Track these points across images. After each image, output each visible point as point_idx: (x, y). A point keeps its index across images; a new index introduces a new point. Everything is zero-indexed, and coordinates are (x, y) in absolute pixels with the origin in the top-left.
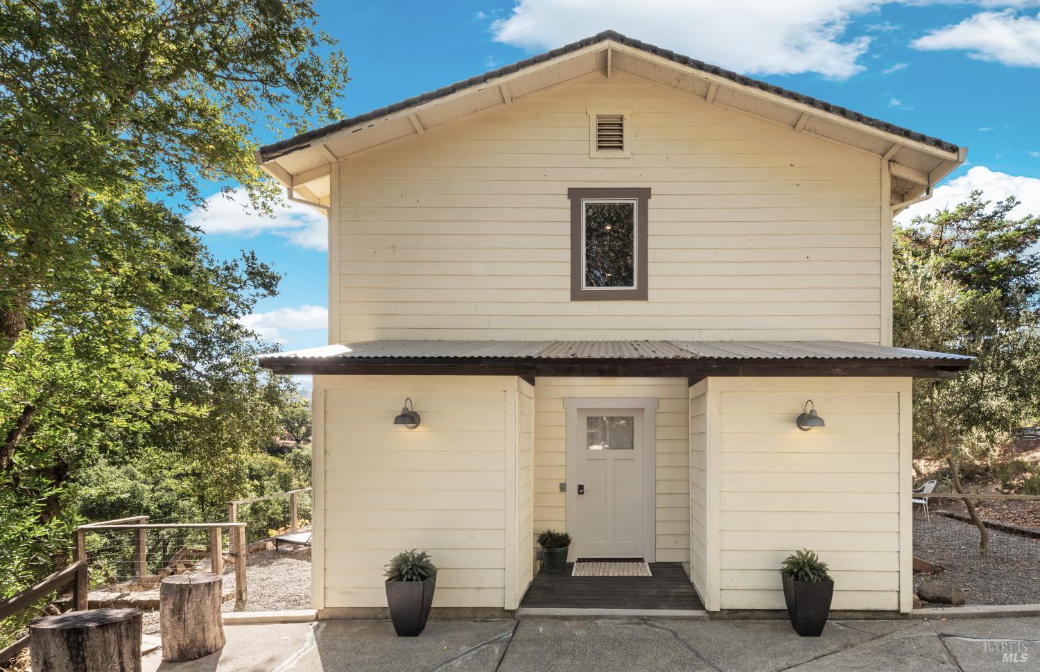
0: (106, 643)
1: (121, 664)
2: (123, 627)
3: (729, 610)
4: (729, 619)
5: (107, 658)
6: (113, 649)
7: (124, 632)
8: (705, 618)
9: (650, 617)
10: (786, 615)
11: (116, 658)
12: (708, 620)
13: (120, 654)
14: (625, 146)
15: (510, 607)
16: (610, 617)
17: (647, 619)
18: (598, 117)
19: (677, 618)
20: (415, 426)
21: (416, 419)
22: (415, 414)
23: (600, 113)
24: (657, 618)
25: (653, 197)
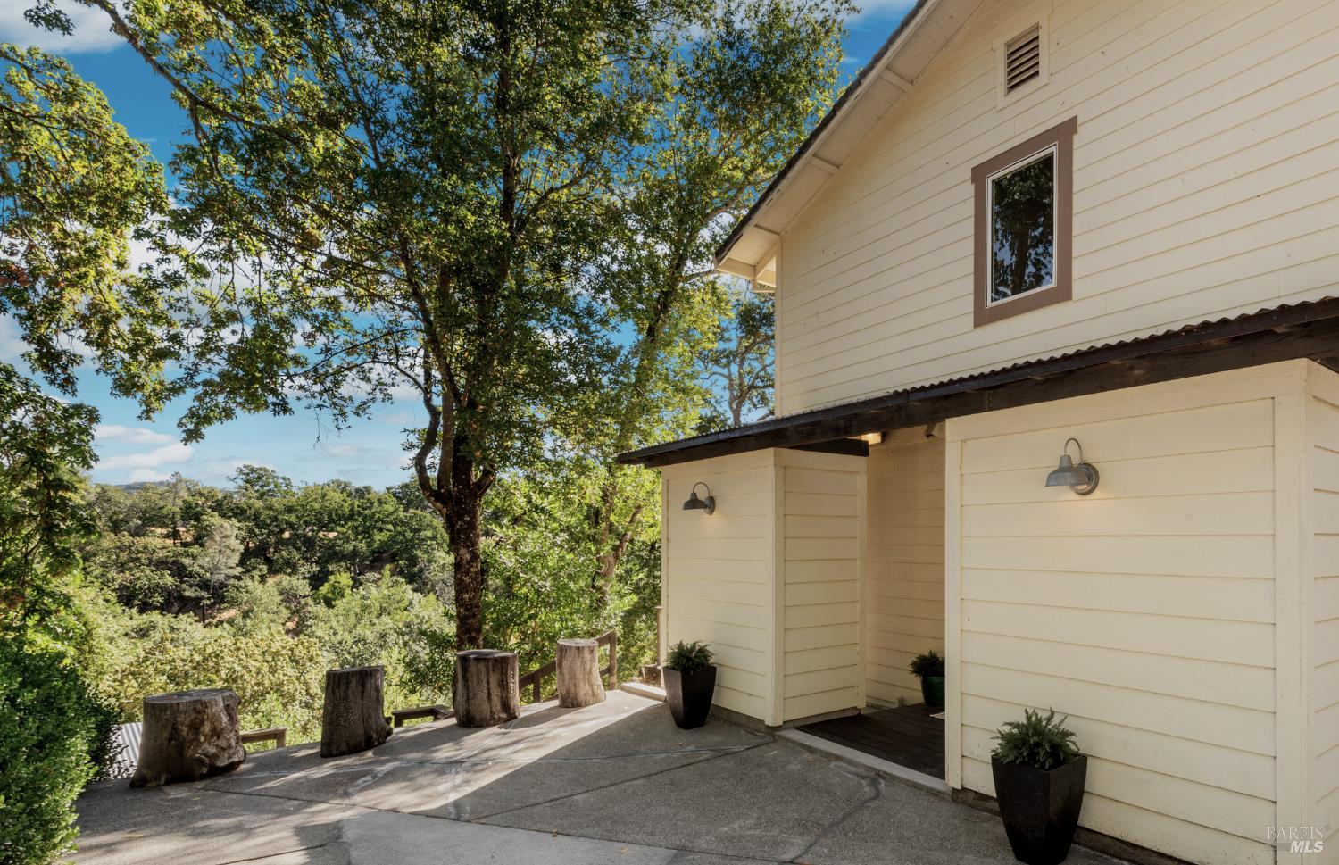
0: (479, 672)
1: (489, 689)
2: (491, 663)
3: (976, 792)
4: (974, 807)
5: (479, 682)
6: (483, 677)
7: (491, 667)
8: (947, 797)
9: (886, 773)
10: (996, 806)
11: (485, 682)
12: (950, 799)
13: (488, 683)
14: (1041, 68)
15: (769, 722)
16: (851, 762)
17: (881, 775)
18: (1009, 45)
19: (915, 786)
20: (712, 512)
21: (710, 505)
22: (712, 499)
23: (1009, 37)
24: (895, 777)
25: (1080, 129)
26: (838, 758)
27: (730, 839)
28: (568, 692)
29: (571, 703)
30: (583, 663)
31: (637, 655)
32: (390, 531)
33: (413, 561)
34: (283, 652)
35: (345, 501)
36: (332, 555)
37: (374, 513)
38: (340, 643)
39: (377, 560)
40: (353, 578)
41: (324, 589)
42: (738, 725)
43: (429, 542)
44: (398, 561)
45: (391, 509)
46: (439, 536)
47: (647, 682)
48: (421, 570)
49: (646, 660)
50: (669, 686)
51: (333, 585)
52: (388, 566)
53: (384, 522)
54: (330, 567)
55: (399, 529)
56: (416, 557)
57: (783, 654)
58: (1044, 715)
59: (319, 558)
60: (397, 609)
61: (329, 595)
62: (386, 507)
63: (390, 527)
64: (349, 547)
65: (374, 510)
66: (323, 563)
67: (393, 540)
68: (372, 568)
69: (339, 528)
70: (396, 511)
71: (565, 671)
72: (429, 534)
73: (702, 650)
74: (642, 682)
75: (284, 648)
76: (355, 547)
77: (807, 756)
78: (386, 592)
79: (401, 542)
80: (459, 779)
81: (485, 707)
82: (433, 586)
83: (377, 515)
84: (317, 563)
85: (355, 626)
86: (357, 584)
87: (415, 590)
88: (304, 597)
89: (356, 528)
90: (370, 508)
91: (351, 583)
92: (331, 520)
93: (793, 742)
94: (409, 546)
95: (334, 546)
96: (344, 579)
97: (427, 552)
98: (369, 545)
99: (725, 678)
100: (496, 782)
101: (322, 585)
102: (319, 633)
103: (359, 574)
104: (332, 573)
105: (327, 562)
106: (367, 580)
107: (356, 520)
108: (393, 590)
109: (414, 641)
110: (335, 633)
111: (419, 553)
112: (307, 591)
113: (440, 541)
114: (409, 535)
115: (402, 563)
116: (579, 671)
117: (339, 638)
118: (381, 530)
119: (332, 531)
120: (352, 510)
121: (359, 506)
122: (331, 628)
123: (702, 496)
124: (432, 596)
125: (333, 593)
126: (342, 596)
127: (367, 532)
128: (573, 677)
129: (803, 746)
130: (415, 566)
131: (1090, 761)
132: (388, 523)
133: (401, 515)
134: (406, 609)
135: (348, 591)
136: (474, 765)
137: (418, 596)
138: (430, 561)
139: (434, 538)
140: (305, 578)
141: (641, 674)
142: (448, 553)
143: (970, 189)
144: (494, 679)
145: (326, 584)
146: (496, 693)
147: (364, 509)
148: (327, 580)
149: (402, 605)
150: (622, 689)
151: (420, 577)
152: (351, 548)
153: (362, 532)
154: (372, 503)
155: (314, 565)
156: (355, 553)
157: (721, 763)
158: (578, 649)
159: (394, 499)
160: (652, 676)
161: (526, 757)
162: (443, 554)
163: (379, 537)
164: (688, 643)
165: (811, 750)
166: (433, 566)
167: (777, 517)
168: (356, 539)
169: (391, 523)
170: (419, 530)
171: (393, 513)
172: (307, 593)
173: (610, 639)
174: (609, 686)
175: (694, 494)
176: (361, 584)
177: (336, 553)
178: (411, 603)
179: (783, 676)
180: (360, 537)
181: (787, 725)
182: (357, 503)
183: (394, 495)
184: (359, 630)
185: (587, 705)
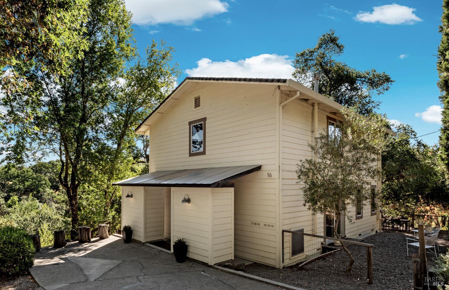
1: (85, 235)
2: (86, 229)
5: (83, 233)
8: (171, 254)
14: (201, 104)
15: (143, 242)
16: (157, 249)
17: (162, 251)
18: (195, 98)
19: (167, 253)
20: (132, 198)
21: (131, 196)
22: (132, 195)
23: (195, 96)
24: (163, 251)
25: (207, 120)
26: (155, 248)
27: (132, 260)
28: (101, 236)
29: (102, 238)
30: (104, 229)
31: (115, 225)
32: (30, 181)
33: (38, 192)
34: (4, 224)
35: (15, 171)
36: (11, 190)
37: (25, 175)
38: (19, 220)
39: (26, 192)
40: (18, 198)
41: (9, 202)
42: (137, 243)
43: (44, 185)
44: (33, 192)
45: (31, 174)
46: (47, 183)
47: (118, 234)
48: (41, 195)
49: (117, 227)
50: (123, 235)
51: (12, 200)
52: (31, 194)
53: (29, 178)
54: (11, 194)
55: (34, 181)
56: (39, 190)
57: (146, 228)
58: (182, 239)
59: (7, 191)
60: (34, 209)
61: (11, 204)
62: (29, 173)
63: (31, 180)
64: (17, 187)
65: (25, 174)
66: (8, 192)
67: (32, 184)
68: (24, 194)
69: (13, 180)
70: (32, 174)
71: (101, 231)
72: (44, 182)
73: (130, 227)
74: (117, 233)
75: (4, 222)
76: (19, 187)
77: (149, 248)
78: (30, 203)
79: (35, 185)
80: (83, 252)
81: (85, 239)
82: (46, 201)
83: (26, 176)
84: (6, 192)
85: (23, 215)
86: (20, 200)
87: (40, 202)
88: (3, 204)
89: (19, 180)
90: (24, 173)
91: (18, 199)
92: (11, 178)
93: (147, 246)
94: (38, 186)
95: (12, 187)
96: (16, 198)
97: (43, 189)
98: (24, 186)
99: (134, 233)
100: (90, 253)
101: (8, 200)
102: (13, 217)
103: (20, 196)
104: (11, 196)
105: (10, 192)
106: (23, 199)
107: (19, 178)
108: (33, 202)
109: (43, 220)
110: (18, 217)
111: (40, 189)
112: (4, 202)
113: (47, 185)
114: (37, 183)
115: (35, 192)
116: (104, 231)
117: (19, 219)
118: (28, 181)
119: (11, 181)
120: (18, 174)
121: (20, 173)
122: (16, 216)
123: (130, 195)
124: (45, 204)
125: (12, 203)
126: (15, 204)
127: (23, 182)
128: (102, 232)
129: (149, 246)
130: (39, 193)
131: (188, 246)
132: (30, 179)
133: (35, 176)
134: (37, 209)
135: (17, 202)
136: (85, 249)
137: (41, 204)
138: (44, 192)
139: (45, 184)
140: (2, 198)
141: (117, 232)
142: (50, 189)
143: (188, 126)
144: (86, 233)
145: (10, 200)
146: (87, 236)
147: (22, 174)
148: (10, 199)
149: (36, 207)
150: (113, 235)
151: (41, 197)
152: (18, 188)
153: (21, 182)
154: (24, 172)
155: (5, 193)
156: (19, 189)
157: (132, 249)
158: (103, 226)
159: (32, 170)
160: (119, 232)
161: (95, 248)
162: (48, 189)
163: (27, 184)
164: (127, 225)
165: (150, 247)
166: (45, 193)
167: (144, 200)
168: (19, 184)
169: (31, 179)
170: (40, 181)
171: (31, 175)
172: (4, 203)
173: (109, 223)
174: (110, 235)
175: (128, 194)
176: (21, 200)
177: (13, 189)
178: (39, 207)
179: (146, 232)
180: (20, 183)
181: (146, 242)
182: (19, 172)
183: (32, 169)
184: (25, 216)
185: (105, 239)
